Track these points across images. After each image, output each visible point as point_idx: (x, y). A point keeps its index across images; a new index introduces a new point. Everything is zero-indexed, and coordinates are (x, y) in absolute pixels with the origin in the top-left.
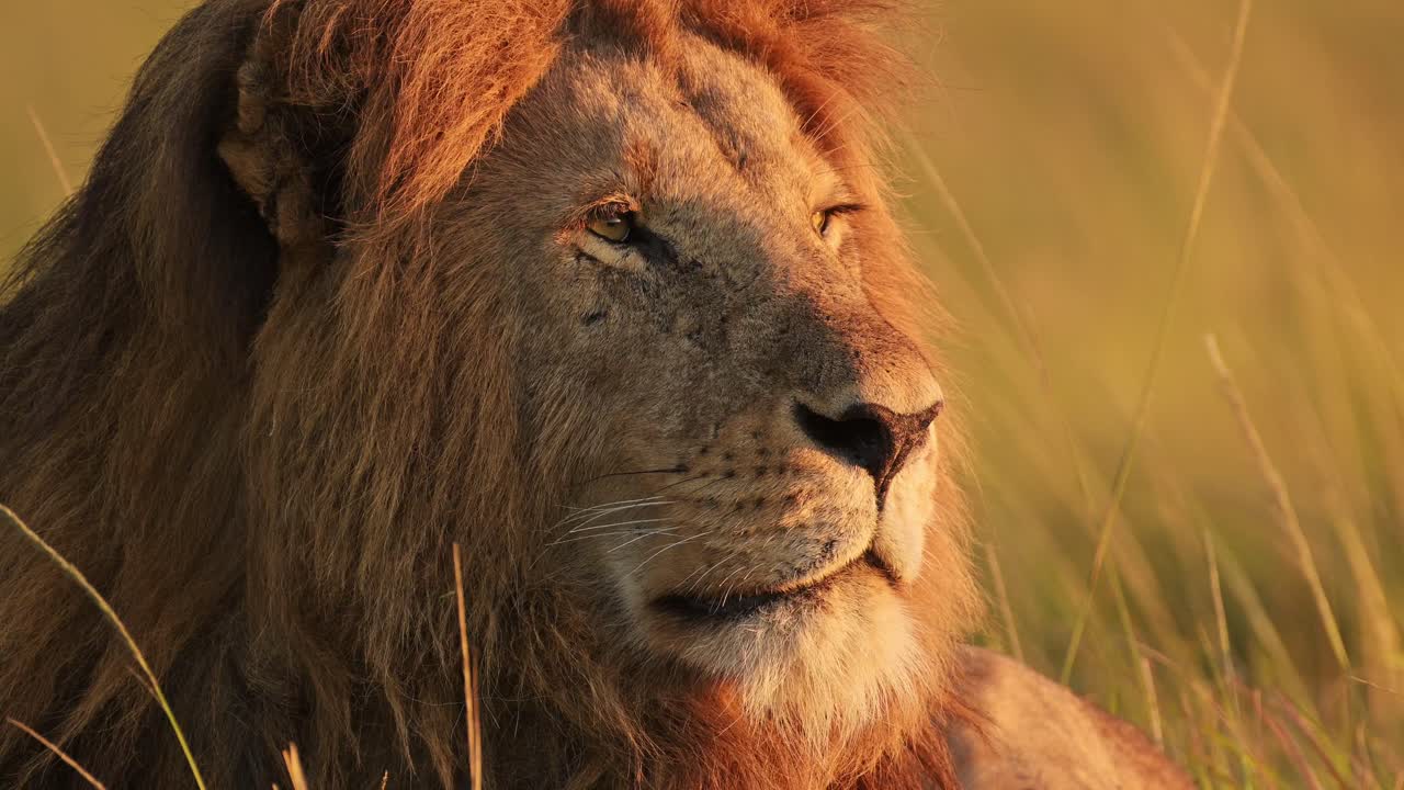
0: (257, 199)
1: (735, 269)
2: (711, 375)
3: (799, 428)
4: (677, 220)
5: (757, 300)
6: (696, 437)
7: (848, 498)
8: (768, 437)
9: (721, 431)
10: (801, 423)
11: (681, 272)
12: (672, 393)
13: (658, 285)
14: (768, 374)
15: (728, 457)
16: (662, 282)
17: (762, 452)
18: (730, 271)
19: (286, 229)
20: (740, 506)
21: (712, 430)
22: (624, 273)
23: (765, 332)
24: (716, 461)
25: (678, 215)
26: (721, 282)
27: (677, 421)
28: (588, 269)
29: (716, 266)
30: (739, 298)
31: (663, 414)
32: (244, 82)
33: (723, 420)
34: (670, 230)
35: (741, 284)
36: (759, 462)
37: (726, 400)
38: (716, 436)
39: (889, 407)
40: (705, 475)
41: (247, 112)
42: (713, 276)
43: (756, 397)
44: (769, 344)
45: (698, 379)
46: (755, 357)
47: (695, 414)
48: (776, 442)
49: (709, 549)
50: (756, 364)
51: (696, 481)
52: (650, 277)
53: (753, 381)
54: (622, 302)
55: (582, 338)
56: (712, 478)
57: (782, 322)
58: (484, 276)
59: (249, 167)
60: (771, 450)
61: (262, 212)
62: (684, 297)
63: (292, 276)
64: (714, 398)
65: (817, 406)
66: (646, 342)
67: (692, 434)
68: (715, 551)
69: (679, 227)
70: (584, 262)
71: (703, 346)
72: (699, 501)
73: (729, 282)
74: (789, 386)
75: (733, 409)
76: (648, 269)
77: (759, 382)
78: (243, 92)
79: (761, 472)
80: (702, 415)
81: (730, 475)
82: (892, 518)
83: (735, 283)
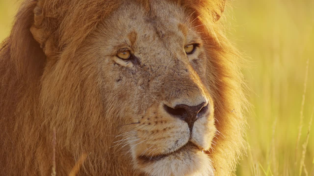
0: (40, 43)
1: (153, 67)
2: (144, 97)
3: (165, 111)
4: (141, 53)
5: (157, 75)
6: (141, 114)
7: (180, 128)
8: (157, 113)
9: (146, 112)
10: (165, 109)
11: (141, 67)
12: (136, 101)
13: (136, 71)
14: (158, 96)
15: (148, 119)
16: (136, 70)
17: (156, 117)
18: (152, 67)
19: (47, 51)
20: (153, 132)
21: (144, 112)
22: (127, 68)
23: (159, 84)
24: (146, 120)
25: (141, 52)
26: (150, 70)
27: (137, 109)
28: (117, 67)
29: (149, 66)
30: (153, 75)
31: (134, 107)
32: (35, 12)
33: (147, 109)
34: (139, 55)
35: (154, 71)
36: (156, 120)
37: (148, 103)
38: (145, 113)
39: (187, 105)
40: (144, 124)
41: (37, 20)
42: (148, 69)
43: (155, 102)
44: (159, 88)
45: (142, 97)
46: (156, 91)
47: (141, 107)
48: (159, 115)
49: (147, 144)
50: (155, 93)
51: (142, 126)
52: (134, 69)
53: (154, 98)
54: (126, 76)
55: (116, 86)
56: (145, 125)
57: (163, 81)
58: (92, 68)
59: (38, 34)
60: (158, 117)
61: (41, 47)
62: (141, 74)
63: (49, 63)
64: (145, 103)
65: (169, 105)
66: (131, 87)
67: (140, 113)
68: (149, 145)
69: (141, 55)
70: (116, 65)
71: (143, 88)
72: (144, 131)
73: (152, 71)
74: (162, 100)
75: (149, 106)
76: (133, 66)
77: (156, 98)
78: (35, 15)
79: (156, 123)
80: (142, 107)
81: (150, 124)
82: (195, 133)
83: (153, 71)
